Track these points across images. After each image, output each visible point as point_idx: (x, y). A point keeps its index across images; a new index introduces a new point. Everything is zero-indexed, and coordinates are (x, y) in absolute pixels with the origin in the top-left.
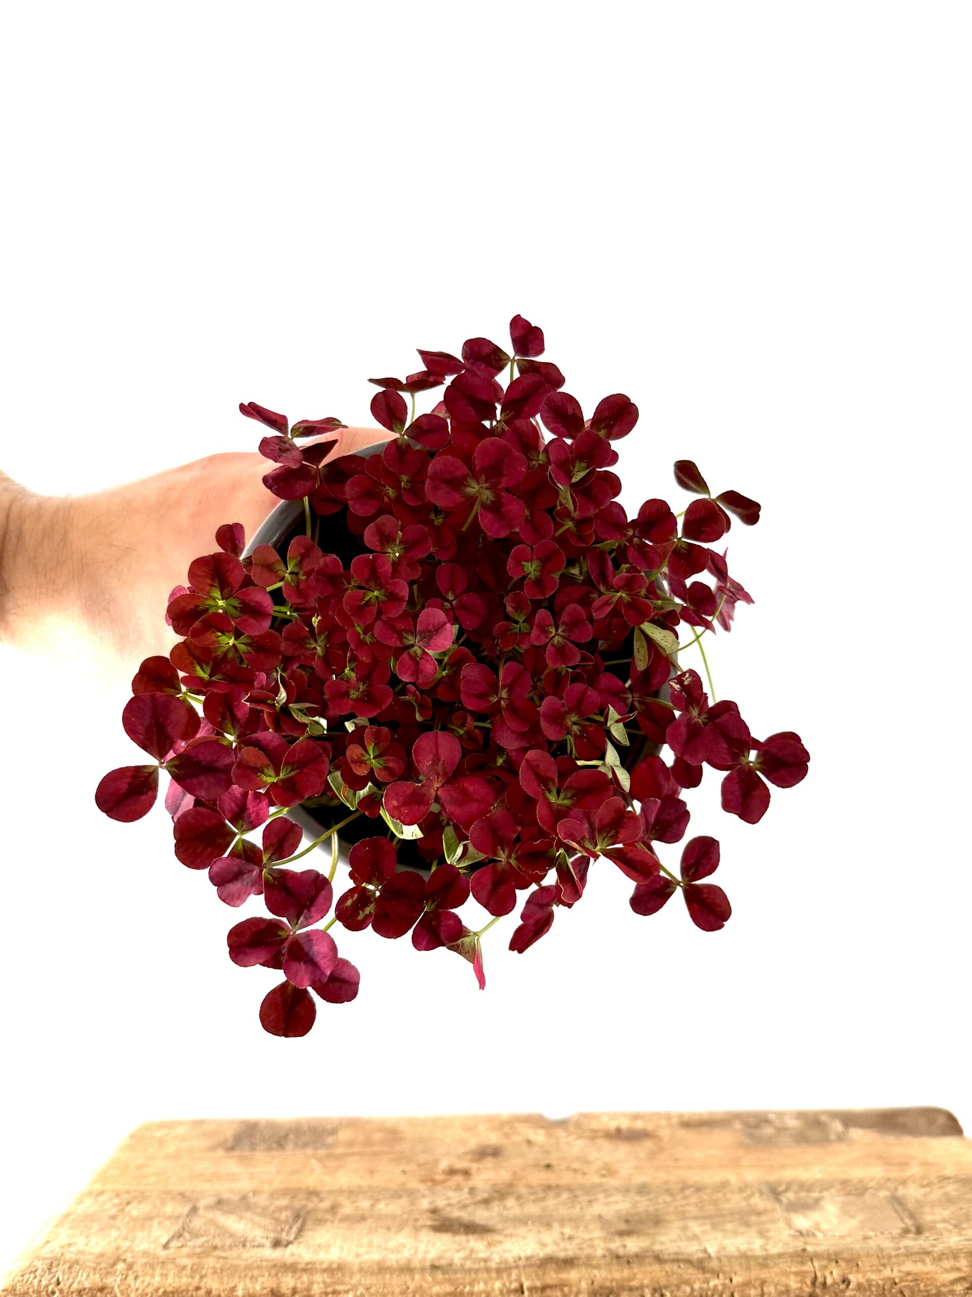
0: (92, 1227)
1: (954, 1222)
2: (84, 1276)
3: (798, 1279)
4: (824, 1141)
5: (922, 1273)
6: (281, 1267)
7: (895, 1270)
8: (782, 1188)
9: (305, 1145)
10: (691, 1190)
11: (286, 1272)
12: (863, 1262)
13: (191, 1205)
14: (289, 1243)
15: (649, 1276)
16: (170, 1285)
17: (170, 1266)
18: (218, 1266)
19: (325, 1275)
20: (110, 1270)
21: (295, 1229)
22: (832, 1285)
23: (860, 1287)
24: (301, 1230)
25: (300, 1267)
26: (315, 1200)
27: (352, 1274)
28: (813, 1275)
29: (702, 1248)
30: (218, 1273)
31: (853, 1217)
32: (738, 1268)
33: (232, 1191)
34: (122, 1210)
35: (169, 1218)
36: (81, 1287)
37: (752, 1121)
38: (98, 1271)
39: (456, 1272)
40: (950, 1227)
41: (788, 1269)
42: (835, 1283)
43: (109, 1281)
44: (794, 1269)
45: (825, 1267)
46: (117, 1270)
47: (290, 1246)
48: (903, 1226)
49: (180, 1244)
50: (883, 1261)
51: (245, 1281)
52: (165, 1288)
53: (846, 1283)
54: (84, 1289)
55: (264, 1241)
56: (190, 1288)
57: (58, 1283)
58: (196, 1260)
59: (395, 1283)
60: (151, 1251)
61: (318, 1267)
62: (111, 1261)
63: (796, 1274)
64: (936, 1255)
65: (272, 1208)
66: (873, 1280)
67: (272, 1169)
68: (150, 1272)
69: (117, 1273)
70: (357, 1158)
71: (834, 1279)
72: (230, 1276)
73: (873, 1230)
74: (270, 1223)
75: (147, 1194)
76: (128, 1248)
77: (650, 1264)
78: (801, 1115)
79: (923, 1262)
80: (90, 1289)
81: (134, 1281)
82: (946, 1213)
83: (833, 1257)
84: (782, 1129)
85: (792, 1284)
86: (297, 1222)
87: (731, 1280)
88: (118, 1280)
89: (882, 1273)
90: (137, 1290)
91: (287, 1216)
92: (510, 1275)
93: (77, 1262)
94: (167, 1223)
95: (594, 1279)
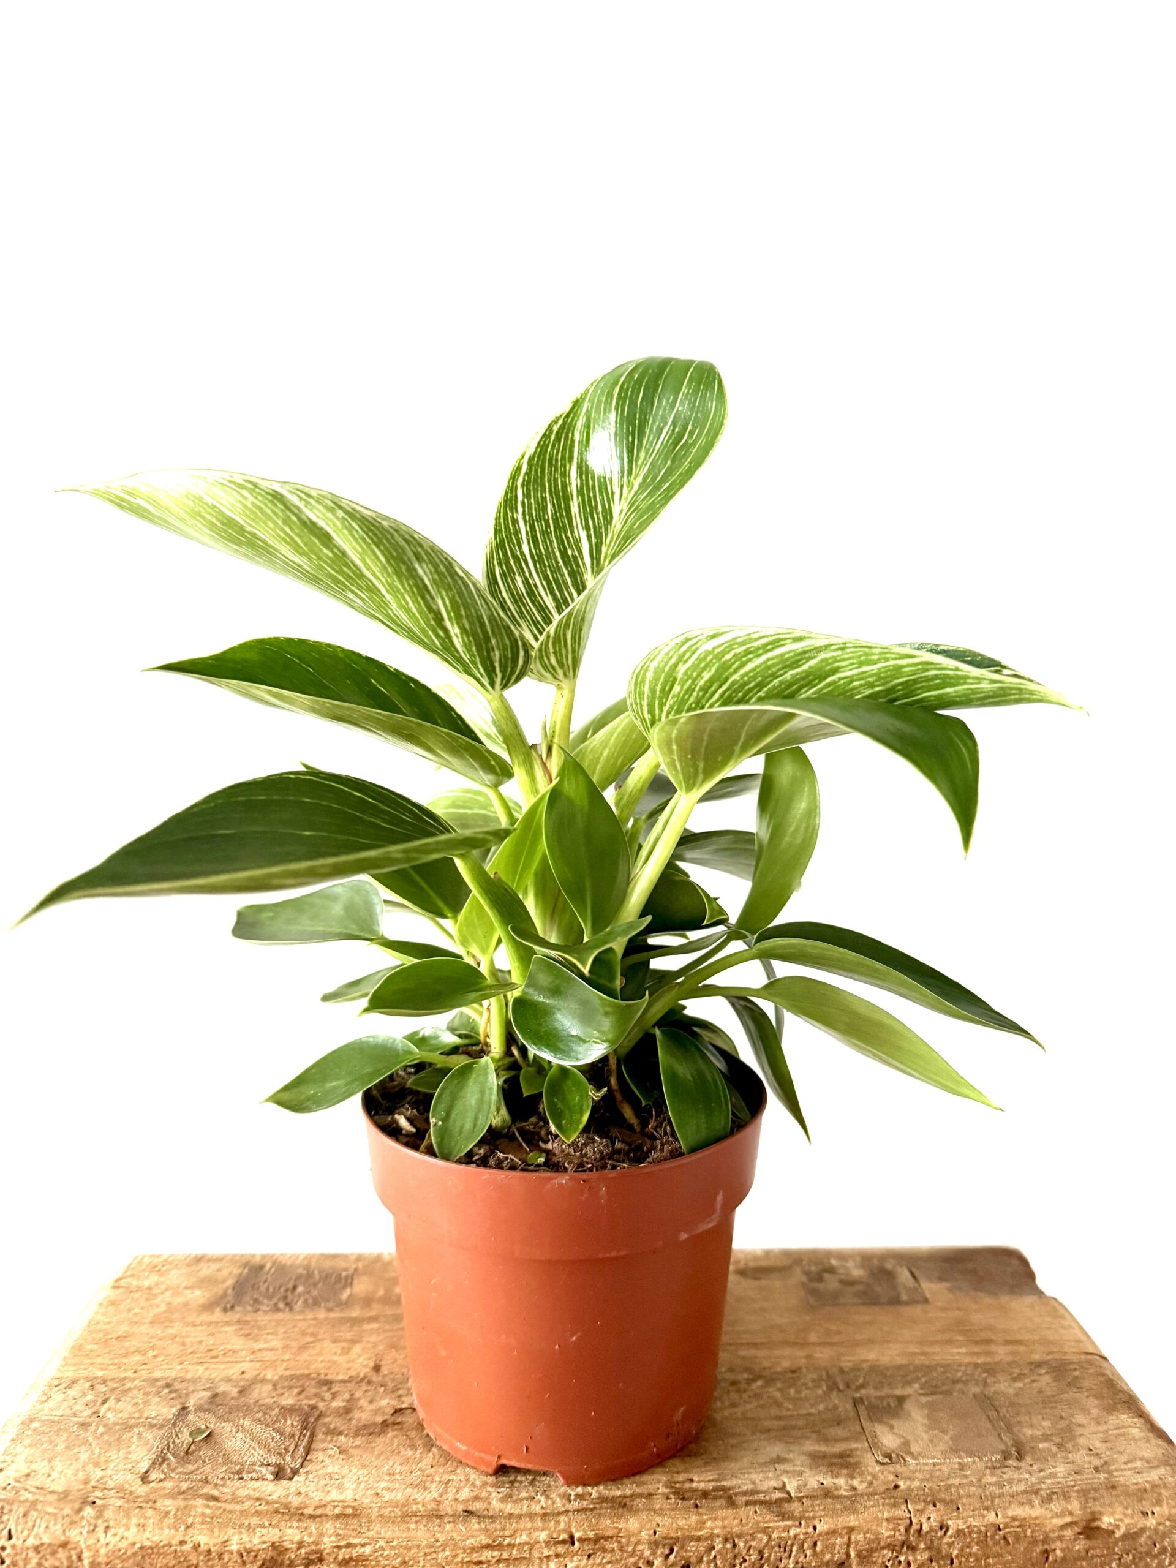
0: (56, 1445)
1: (1059, 1440)
2: (43, 1525)
3: (891, 1526)
4: (896, 1301)
5: (1030, 1517)
6: (283, 1513)
7: (1000, 1516)
8: (861, 1381)
9: (316, 1303)
10: (759, 1383)
11: (289, 1520)
12: (963, 1505)
13: (179, 1407)
14: (295, 1472)
15: (721, 1523)
16: (148, 1539)
17: (150, 1512)
18: (208, 1511)
19: (338, 1525)
20: (76, 1518)
21: (301, 1449)
22: (928, 1532)
23: (959, 1533)
24: (308, 1452)
25: (307, 1511)
26: (328, 1396)
27: (370, 1521)
28: (908, 1521)
29: (781, 1485)
30: (209, 1521)
31: (944, 1432)
32: (823, 1513)
33: (228, 1380)
34: (97, 1412)
35: (152, 1426)
36: (38, 1543)
37: (813, 1268)
38: (60, 1520)
39: (493, 1518)
40: (1054, 1449)
41: (880, 1515)
42: (932, 1529)
43: (74, 1534)
44: (886, 1515)
45: (922, 1512)
46: (83, 1517)
47: (296, 1478)
48: (1002, 1447)
49: (162, 1476)
50: (986, 1504)
51: (241, 1533)
52: (141, 1542)
53: (944, 1530)
54: (42, 1545)
55: (264, 1470)
56: (174, 1542)
57: (10, 1537)
58: (182, 1503)
59: (421, 1533)
60: (126, 1486)
61: (331, 1514)
62: (77, 1506)
63: (887, 1520)
64: (1043, 1493)
65: (277, 1410)
66: (975, 1526)
67: (275, 1343)
68: (124, 1521)
69: (84, 1522)
70: (375, 1325)
71: (931, 1527)
72: (222, 1527)
73: (970, 1454)
74: (273, 1439)
75: (128, 1385)
76: (98, 1481)
77: (721, 1508)
78: (866, 1258)
79: (1031, 1503)
80: (50, 1545)
81: (104, 1535)
82: (1046, 1424)
83: (929, 1499)
84: (848, 1283)
85: (883, 1531)
86: (305, 1436)
87: (815, 1528)
88: (84, 1533)
89: (986, 1520)
90: (107, 1544)
91: (292, 1424)
92: (558, 1523)
93: (34, 1503)
94: (148, 1435)
95: (658, 1529)
